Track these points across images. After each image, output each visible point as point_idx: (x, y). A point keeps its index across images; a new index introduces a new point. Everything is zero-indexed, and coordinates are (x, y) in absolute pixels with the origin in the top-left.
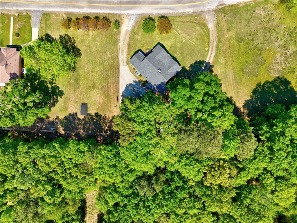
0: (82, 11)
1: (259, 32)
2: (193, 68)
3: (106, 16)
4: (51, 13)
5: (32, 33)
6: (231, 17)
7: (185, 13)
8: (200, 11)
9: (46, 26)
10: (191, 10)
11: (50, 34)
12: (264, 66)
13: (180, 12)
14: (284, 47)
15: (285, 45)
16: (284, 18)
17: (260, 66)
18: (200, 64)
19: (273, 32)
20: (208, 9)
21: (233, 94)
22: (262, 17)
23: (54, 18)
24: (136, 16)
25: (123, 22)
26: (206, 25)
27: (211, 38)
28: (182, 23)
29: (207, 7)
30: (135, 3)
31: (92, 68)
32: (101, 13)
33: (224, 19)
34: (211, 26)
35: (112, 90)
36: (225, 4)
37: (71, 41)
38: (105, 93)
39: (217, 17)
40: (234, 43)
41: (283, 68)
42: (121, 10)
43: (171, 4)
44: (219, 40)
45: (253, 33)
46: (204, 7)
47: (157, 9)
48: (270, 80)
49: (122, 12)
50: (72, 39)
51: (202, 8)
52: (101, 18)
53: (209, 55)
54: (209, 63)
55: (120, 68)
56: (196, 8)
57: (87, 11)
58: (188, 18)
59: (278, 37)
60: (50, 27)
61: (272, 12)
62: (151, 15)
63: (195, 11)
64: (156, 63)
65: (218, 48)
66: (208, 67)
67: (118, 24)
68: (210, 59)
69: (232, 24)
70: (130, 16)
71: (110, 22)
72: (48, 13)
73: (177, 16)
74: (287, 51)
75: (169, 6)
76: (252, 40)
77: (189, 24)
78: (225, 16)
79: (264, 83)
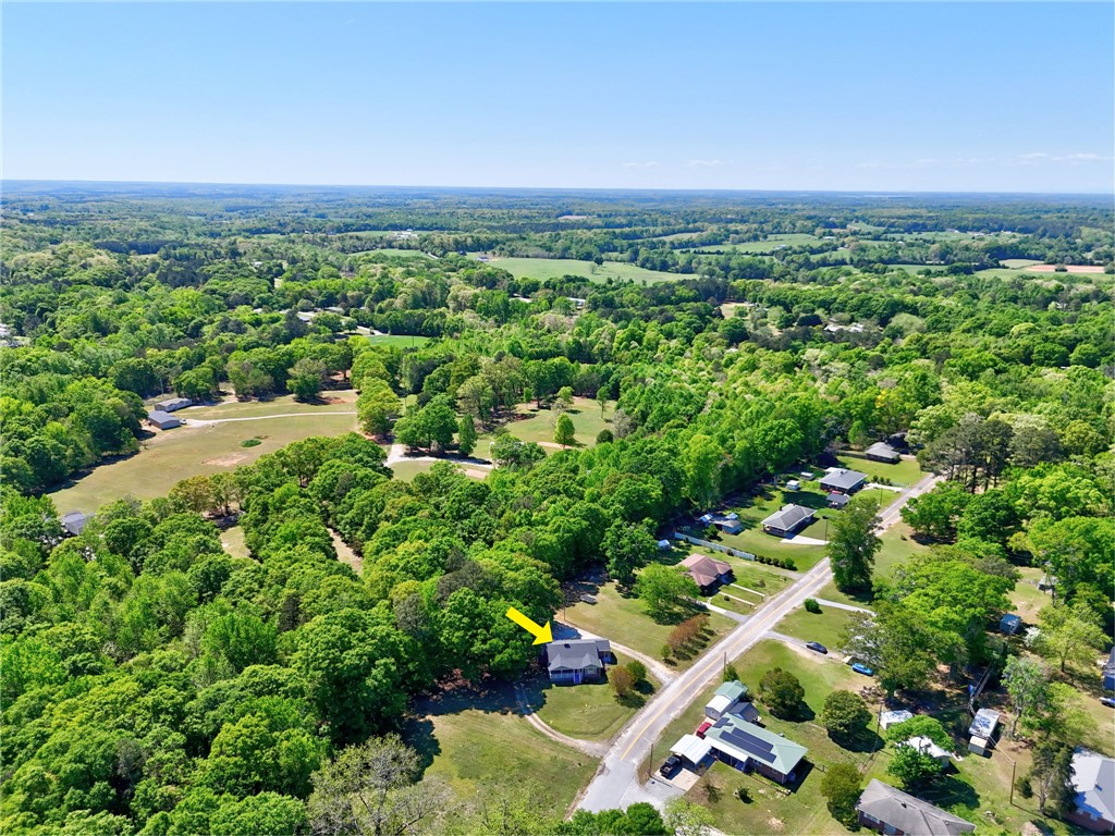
0: (716, 648)
2: (539, 697)
3: (691, 661)
6: (572, 770)
7: (627, 728)
8: (616, 744)
10: (625, 736)
18: (537, 705)
20: (610, 754)
21: (459, 719)
24: (667, 683)
25: (669, 669)
26: (586, 739)
27: (562, 735)
28: (615, 716)
29: (613, 754)
33: (576, 761)
34: (580, 743)
36: (599, 775)
39: (588, 756)
40: (528, 754)
42: (688, 677)
44: (551, 741)
46: (618, 751)
47: (660, 706)
49: (685, 676)
51: (619, 748)
52: (691, 656)
53: (543, 723)
54: (529, 714)
56: (623, 742)
58: (616, 727)
62: (655, 696)
63: (620, 738)
65: (540, 735)
66: (525, 712)
67: (669, 662)
68: (534, 719)
69: (559, 766)
70: (672, 678)
73: (630, 718)
77: (607, 723)
78: (580, 764)
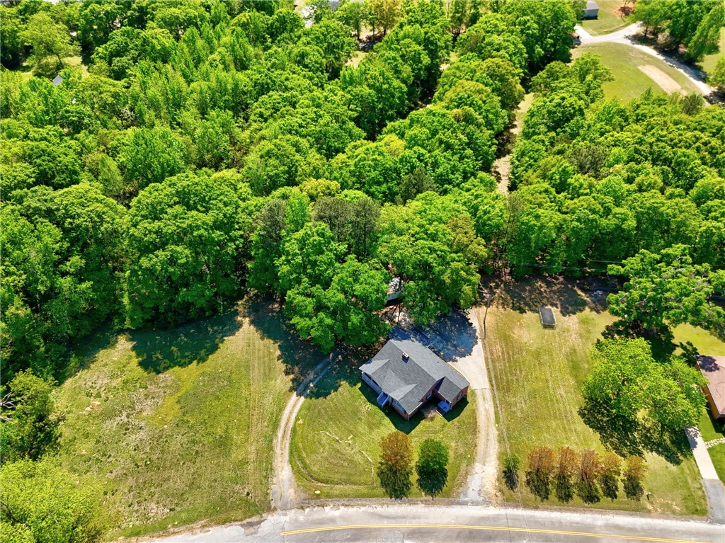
0: (607, 517)
1: (175, 460)
2: (332, 385)
3: (542, 501)
4: (685, 514)
5: (715, 467)
6: (234, 492)
7: (343, 505)
8: (307, 510)
9: (686, 482)
10: (329, 512)
11: (669, 464)
12: (183, 391)
13: (355, 509)
14: (127, 429)
15: (125, 434)
16: (105, 493)
17: (192, 392)
18: (318, 392)
19: (142, 459)
20: (286, 515)
21: (257, 343)
22: (156, 496)
23: (673, 500)
24: (467, 499)
25: (497, 484)
26: (295, 474)
27: (288, 445)
28: (353, 479)
29: (287, 519)
30: (472, 534)
31: (548, 387)
32: (555, 510)
33: (251, 487)
34: (284, 472)
35: (498, 347)
36: (242, 526)
37: (612, 444)
38: (511, 342)
39: (267, 494)
40: (238, 434)
41: (146, 388)
42: (507, 517)
43: (379, 529)
44: (271, 441)
45: (189, 457)
46: (296, 520)
47: (414, 518)
48: (177, 368)
49: (502, 511)
50: (610, 447)
51: (301, 518)
52: (553, 496)
54: (299, 395)
55: (488, 385)
56: (316, 516)
57: (594, 519)
58: (336, 492)
59: (135, 450)
60: (674, 479)
61: (127, 509)
62: (428, 501)
63: (320, 508)
64: (413, 375)
65: (275, 424)
66: (301, 387)
68: (296, 403)
69: (234, 475)
70: (481, 499)
71: (528, 482)
72: (695, 516)
73: (364, 496)
74: (126, 420)
75: (385, 524)
76: (194, 442)
77: (336, 477)
78: (248, 494)
79: (190, 363)
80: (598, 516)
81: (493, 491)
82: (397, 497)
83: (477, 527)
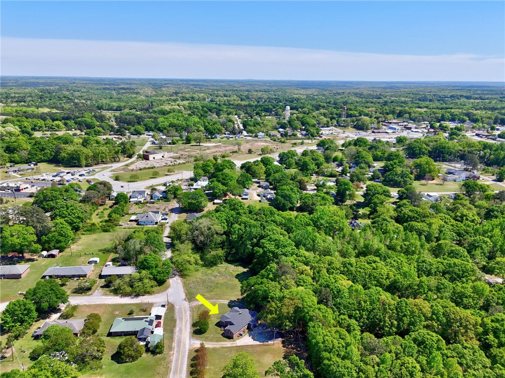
3: (191, 359)
8: (189, 308)
24: (191, 340)
32: (187, 363)
35: (259, 350)
38: (263, 354)
42: (185, 351)
49: (187, 349)
52: (192, 362)
56: (187, 310)
62: (191, 331)
70: (192, 344)
71: (197, 355)
80: (185, 375)
81: (194, 347)
82: (192, 325)
83: (182, 343)
